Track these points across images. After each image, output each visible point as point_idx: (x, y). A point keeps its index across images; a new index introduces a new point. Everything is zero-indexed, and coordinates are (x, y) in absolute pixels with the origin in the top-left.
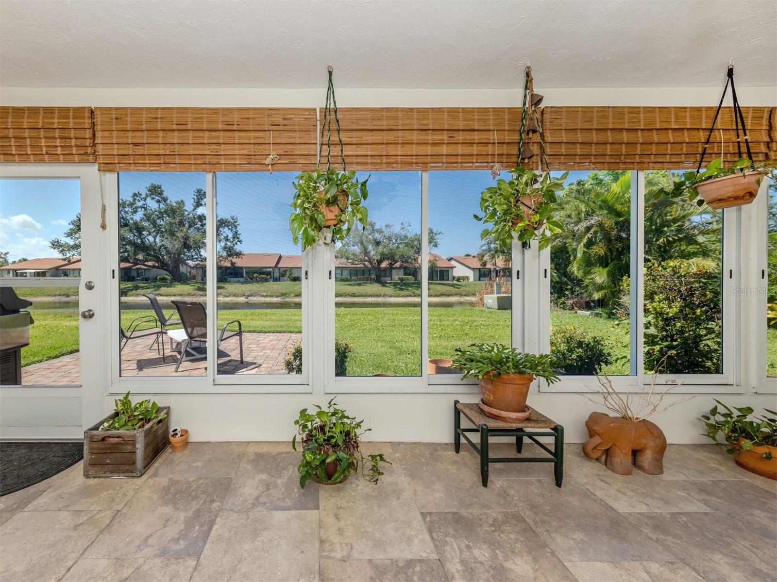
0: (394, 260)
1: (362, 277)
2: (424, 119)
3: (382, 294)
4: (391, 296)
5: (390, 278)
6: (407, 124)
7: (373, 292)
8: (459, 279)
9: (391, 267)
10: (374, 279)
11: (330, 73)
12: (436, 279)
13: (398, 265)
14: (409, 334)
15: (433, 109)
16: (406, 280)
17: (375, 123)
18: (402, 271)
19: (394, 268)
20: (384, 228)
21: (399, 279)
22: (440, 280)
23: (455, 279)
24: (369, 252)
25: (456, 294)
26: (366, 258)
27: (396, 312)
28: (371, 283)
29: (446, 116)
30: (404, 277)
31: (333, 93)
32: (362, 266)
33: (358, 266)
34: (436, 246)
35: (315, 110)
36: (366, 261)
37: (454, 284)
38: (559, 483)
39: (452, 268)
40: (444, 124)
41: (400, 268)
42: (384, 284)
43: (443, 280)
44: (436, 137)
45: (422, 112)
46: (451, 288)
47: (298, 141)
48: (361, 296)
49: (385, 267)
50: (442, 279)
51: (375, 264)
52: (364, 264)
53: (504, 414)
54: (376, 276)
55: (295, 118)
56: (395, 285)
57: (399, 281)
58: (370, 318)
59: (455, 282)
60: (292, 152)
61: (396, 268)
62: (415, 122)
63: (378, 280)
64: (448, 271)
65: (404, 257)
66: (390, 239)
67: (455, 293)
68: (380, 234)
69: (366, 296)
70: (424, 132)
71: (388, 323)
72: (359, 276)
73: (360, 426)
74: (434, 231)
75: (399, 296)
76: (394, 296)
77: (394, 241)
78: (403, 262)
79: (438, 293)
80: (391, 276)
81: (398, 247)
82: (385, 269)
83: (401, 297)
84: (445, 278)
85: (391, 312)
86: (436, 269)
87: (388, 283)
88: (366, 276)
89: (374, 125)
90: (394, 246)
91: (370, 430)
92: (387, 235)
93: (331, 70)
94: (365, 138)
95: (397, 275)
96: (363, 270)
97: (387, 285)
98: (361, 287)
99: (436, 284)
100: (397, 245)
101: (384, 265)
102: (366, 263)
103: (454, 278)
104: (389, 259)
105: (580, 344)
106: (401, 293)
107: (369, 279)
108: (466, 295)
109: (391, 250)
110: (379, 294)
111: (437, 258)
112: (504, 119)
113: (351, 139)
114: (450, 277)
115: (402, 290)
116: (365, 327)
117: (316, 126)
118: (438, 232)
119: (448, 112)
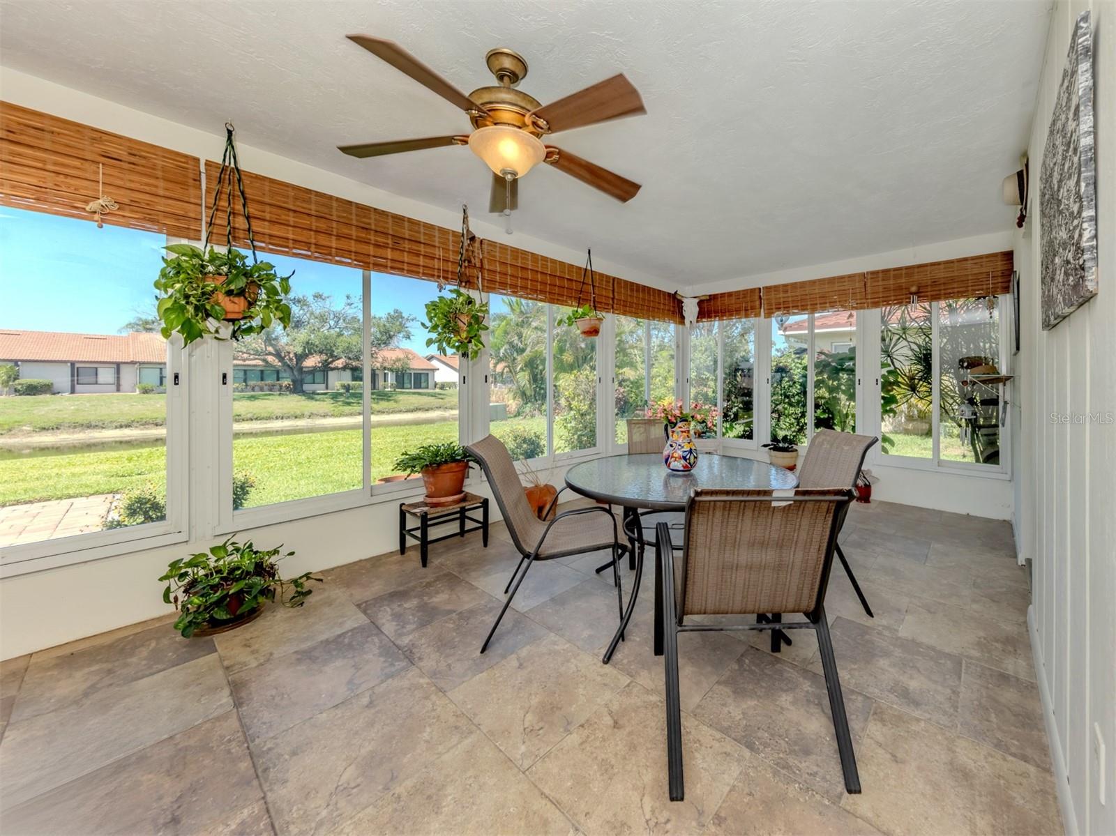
0: (332, 356)
1: (259, 383)
2: (364, 217)
3: (307, 413)
4: (325, 416)
5: (324, 386)
6: (344, 217)
7: (285, 411)
8: (443, 387)
9: (326, 368)
10: (287, 388)
11: (230, 133)
12: (408, 386)
13: (339, 363)
14: (355, 463)
15: (375, 209)
16: (356, 389)
17: (298, 203)
18: (348, 373)
19: (333, 369)
20: (310, 299)
21: (344, 386)
22: (415, 388)
23: (438, 386)
24: (276, 339)
25: (439, 408)
26: (270, 349)
27: (334, 437)
28: (280, 395)
29: (390, 220)
30: (352, 383)
31: (235, 158)
32: (261, 363)
33: (247, 362)
34: (408, 338)
35: (197, 160)
36: (270, 354)
37: (435, 393)
38: (485, 545)
39: (434, 370)
40: (388, 229)
41: (344, 368)
42: (311, 396)
43: (420, 388)
44: (379, 239)
45: (362, 208)
46: (431, 399)
47: (161, 192)
48: (256, 419)
49: (313, 367)
50: (418, 385)
51: (291, 360)
52: (265, 360)
53: (443, 500)
54: (293, 381)
55: (155, 159)
56: (335, 396)
57: (342, 391)
58: (282, 449)
59: (437, 390)
60: (148, 204)
61: (336, 369)
62: (354, 217)
63: (297, 388)
64: (428, 374)
65: (352, 352)
66: (323, 319)
67: (438, 405)
68: (301, 309)
69: (268, 418)
70: (365, 231)
71: (319, 453)
72: (251, 383)
73: (278, 552)
74: (405, 315)
75: (341, 415)
76: (333, 416)
77: (332, 323)
78: (350, 358)
79: (412, 407)
80: (325, 381)
81: (340, 335)
82: (313, 371)
83: (347, 415)
84: (423, 385)
85: (325, 437)
86: (408, 371)
87: (318, 394)
88: (269, 382)
89: (298, 206)
90: (332, 331)
91: (292, 554)
92: (317, 312)
93: (231, 129)
94: (283, 217)
95: (337, 381)
96: (262, 372)
97: (318, 397)
98: (257, 403)
99: (408, 393)
100: (338, 330)
101: (311, 362)
102: (270, 358)
103: (436, 384)
104: (321, 352)
105: (525, 441)
106: (347, 409)
107: (278, 387)
108: (452, 409)
109: (326, 338)
110: (298, 413)
111: (410, 356)
112: (448, 239)
113: (263, 214)
114: (431, 384)
115: (349, 404)
116: (272, 464)
117: (200, 181)
118: (411, 317)
119: (392, 217)
